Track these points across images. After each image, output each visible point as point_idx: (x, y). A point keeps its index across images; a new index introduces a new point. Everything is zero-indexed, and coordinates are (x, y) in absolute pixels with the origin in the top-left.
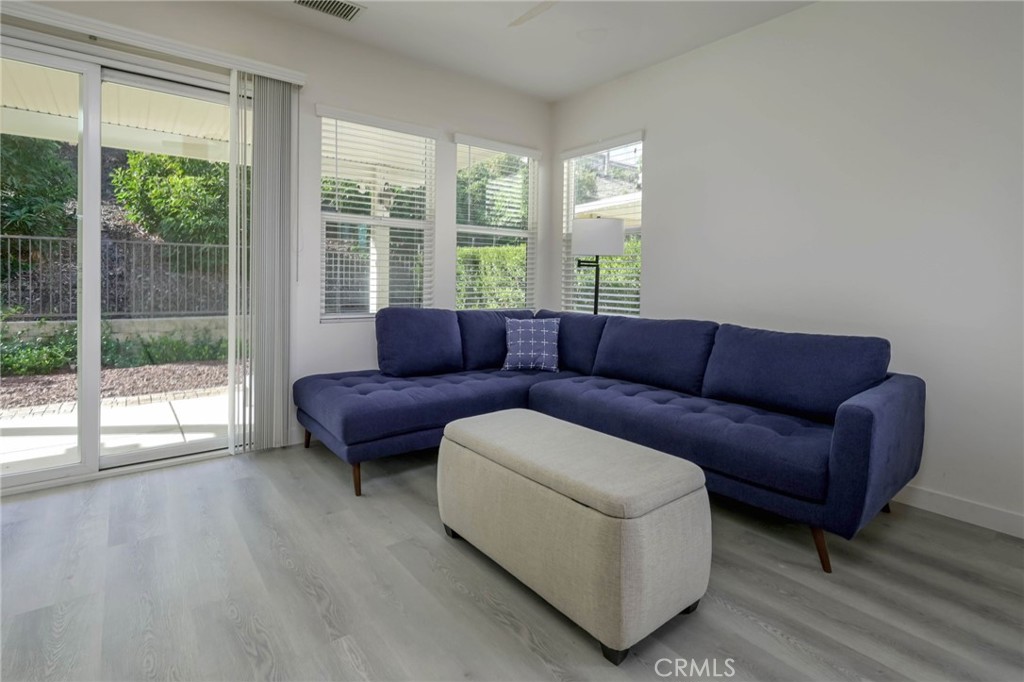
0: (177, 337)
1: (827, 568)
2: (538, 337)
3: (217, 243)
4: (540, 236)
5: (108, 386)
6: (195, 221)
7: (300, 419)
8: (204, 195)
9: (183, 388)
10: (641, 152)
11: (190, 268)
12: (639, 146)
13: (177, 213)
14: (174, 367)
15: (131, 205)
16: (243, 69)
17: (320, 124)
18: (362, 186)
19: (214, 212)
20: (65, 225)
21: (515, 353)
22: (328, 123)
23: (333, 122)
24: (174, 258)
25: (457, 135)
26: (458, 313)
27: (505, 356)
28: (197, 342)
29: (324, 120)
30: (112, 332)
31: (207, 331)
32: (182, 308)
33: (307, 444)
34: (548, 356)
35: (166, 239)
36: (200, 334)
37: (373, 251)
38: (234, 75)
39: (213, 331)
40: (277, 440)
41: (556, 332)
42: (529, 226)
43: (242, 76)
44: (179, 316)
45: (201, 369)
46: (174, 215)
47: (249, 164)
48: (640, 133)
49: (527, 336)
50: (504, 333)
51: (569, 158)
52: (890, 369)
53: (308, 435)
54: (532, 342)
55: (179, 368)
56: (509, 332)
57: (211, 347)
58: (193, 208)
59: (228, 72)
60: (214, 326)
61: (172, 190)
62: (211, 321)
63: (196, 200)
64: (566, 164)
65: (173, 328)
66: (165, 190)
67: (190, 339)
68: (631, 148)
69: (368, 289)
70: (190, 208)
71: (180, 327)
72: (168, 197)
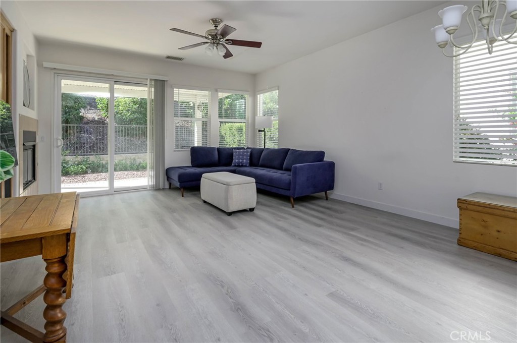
0: (124, 162)
1: (293, 207)
2: (243, 155)
3: (137, 125)
4: (250, 122)
5: (103, 177)
6: (129, 116)
7: (168, 180)
8: (132, 105)
9: (129, 178)
10: (278, 94)
11: (128, 135)
12: (277, 91)
13: (122, 113)
14: (124, 172)
15: (103, 110)
16: (151, 78)
17: (174, 90)
18: (191, 103)
19: (136, 112)
20: (81, 119)
21: (236, 160)
22: (176, 90)
23: (177, 89)
24: (122, 131)
25: (218, 90)
26: (218, 148)
27: (232, 162)
28: (131, 164)
29: (175, 89)
30: (101, 160)
31: (134, 159)
32: (125, 151)
33: (170, 188)
34: (246, 161)
35: (118, 124)
36: (132, 161)
37: (196, 127)
38: (149, 80)
39: (137, 160)
40: (161, 187)
41: (249, 154)
42: (246, 118)
43: (151, 80)
44: (123, 154)
45: (134, 172)
46: (120, 114)
47: (153, 98)
48: (277, 88)
49: (239, 155)
50: (232, 154)
51: (260, 94)
52: (324, 160)
53: (170, 184)
54: (241, 157)
55: (126, 172)
56: (234, 154)
57: (136, 166)
58: (128, 111)
59: (147, 79)
60: (137, 158)
61: (120, 104)
62: (136, 156)
63: (130, 108)
64: (258, 96)
65: (122, 158)
66: (117, 103)
67: (129, 163)
68: (274, 92)
69: (194, 141)
70: (127, 111)
71: (125, 158)
72: (118, 107)
